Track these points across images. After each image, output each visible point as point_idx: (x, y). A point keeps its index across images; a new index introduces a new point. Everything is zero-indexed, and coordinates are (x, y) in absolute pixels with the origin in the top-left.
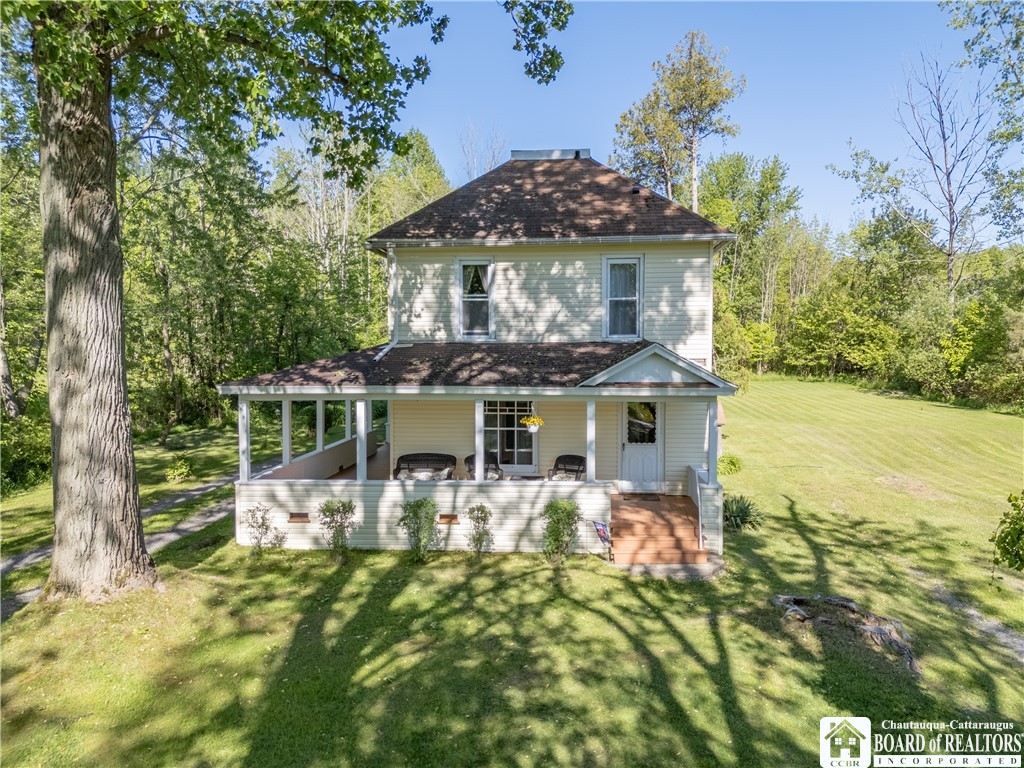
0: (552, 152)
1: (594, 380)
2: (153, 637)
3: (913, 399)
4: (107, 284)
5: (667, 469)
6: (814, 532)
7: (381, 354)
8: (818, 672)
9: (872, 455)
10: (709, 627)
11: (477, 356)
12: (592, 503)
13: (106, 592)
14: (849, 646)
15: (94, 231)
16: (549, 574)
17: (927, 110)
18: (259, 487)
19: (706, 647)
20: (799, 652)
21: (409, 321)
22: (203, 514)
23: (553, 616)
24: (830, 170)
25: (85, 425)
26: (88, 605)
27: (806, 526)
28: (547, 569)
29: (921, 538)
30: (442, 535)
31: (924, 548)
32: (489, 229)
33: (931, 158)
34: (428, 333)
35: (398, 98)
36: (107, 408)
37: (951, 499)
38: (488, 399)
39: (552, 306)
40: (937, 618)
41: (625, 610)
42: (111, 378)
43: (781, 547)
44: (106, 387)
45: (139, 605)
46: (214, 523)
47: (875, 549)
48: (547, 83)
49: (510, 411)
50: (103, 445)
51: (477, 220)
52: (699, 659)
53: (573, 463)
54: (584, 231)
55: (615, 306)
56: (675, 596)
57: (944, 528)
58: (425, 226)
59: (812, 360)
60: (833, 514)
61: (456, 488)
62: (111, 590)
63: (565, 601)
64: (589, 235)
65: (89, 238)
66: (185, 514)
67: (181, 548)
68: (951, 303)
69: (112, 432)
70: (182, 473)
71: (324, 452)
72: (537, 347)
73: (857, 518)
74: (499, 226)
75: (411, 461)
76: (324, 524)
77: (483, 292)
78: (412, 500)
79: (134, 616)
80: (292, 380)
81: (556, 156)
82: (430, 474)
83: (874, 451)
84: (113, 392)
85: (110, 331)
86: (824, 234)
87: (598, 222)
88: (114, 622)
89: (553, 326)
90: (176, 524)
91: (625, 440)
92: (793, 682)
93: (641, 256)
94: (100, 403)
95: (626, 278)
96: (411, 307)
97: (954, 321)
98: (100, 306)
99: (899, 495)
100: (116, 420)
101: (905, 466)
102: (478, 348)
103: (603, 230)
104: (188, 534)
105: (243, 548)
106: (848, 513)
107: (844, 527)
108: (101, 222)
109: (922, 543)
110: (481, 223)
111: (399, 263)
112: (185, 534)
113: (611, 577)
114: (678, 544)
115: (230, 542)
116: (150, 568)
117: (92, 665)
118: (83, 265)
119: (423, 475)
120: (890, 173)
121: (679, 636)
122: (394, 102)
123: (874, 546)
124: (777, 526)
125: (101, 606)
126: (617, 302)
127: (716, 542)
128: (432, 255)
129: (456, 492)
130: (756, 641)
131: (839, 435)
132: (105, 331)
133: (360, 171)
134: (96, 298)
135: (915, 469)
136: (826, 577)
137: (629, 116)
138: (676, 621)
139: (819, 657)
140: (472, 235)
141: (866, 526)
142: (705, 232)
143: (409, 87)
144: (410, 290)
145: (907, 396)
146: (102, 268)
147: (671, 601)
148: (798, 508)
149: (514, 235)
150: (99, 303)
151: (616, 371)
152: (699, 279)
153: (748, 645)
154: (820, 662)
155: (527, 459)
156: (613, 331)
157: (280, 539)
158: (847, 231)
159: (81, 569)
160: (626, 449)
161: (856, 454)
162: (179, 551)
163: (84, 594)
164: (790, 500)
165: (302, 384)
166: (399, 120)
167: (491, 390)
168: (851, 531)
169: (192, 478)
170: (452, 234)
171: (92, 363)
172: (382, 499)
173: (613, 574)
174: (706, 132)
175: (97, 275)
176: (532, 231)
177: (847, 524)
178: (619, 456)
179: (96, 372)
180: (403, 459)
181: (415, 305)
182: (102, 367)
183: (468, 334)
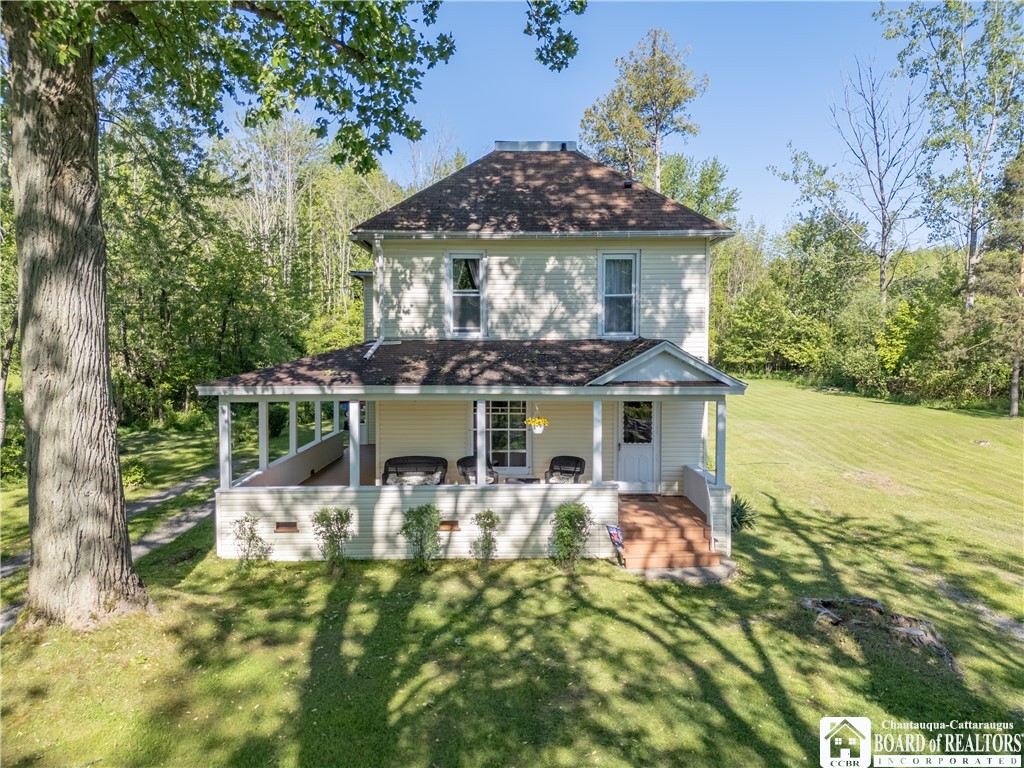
0: (539, 143)
1: (605, 378)
2: (154, 666)
3: (848, 395)
4: (90, 274)
5: (663, 469)
6: (808, 529)
7: (370, 352)
8: (864, 678)
9: (828, 451)
10: (743, 634)
11: (474, 353)
12: (600, 506)
13: (94, 617)
14: (887, 648)
15: (77, 215)
16: (563, 581)
17: (862, 116)
18: (240, 495)
19: (746, 655)
20: (839, 658)
21: (398, 318)
22: (171, 525)
23: (581, 627)
24: (771, 172)
25: (67, 431)
26: (75, 633)
27: (797, 524)
28: (560, 576)
29: (907, 533)
30: (442, 543)
31: (912, 543)
32: (483, 220)
33: (866, 165)
34: (418, 330)
35: (414, 78)
36: (92, 412)
37: (919, 495)
38: (491, 400)
39: (548, 303)
40: (953, 616)
41: (655, 619)
42: (96, 379)
43: (784, 545)
44: (90, 388)
45: (132, 631)
46: (184, 534)
47: (867, 546)
48: (559, 69)
49: (503, 411)
50: (88, 454)
51: (467, 213)
52: (745, 668)
53: (568, 465)
54: (584, 225)
55: (609, 302)
56: (699, 602)
57: (924, 523)
58: (416, 217)
59: (750, 358)
60: (816, 511)
61: (457, 493)
62: (100, 615)
63: (590, 611)
64: (587, 229)
65: (71, 221)
66: (150, 525)
67: (154, 563)
68: (884, 302)
69: (98, 439)
70: (136, 480)
71: (299, 455)
72: (535, 344)
73: (839, 514)
74: (492, 219)
75: (398, 466)
76: (319, 534)
77: (474, 287)
78: (415, 507)
79: (129, 643)
80: (279, 380)
81: (544, 148)
82: (421, 478)
83: (830, 447)
84: (98, 394)
85: (94, 326)
86: (761, 236)
87: (596, 216)
88: (106, 651)
89: (549, 323)
90: (142, 536)
91: (621, 441)
92: (843, 689)
93: (637, 252)
94: (82, 405)
95: (621, 273)
96: (399, 302)
97: (888, 321)
98: (83, 298)
99: (870, 491)
100: (101, 425)
101: (861, 461)
102: (473, 344)
103: (603, 225)
104: (157, 547)
105: (225, 561)
106: (829, 509)
107: (831, 524)
108: (84, 204)
109: (910, 539)
110: (474, 217)
111: (386, 255)
112: (154, 547)
113: (628, 582)
114: (690, 547)
115: (209, 555)
116: (140, 589)
117: (89, 703)
118: (64, 252)
119: (414, 479)
120: (827, 177)
121: (717, 645)
122: (410, 82)
123: (866, 542)
124: (769, 524)
125: (90, 633)
126: (612, 298)
127: (723, 542)
128: (424, 248)
129: (457, 497)
130: (794, 647)
131: (794, 431)
132: (89, 327)
133: (370, 154)
134: (79, 289)
135: (871, 464)
136: (836, 577)
137: (593, 112)
138: (708, 627)
139: (861, 660)
140: (464, 228)
141: (851, 522)
142: (704, 228)
143: (431, 66)
144: (399, 284)
145: (842, 392)
146: (85, 255)
147: (696, 607)
148: (781, 505)
149: (509, 227)
150: (82, 294)
151: (626, 370)
152: (698, 276)
153: (788, 653)
154: (863, 667)
155: (520, 461)
156: (608, 330)
157: (267, 551)
158: (783, 233)
159: (65, 593)
160: (622, 449)
161: (814, 450)
162: (154, 567)
163: (69, 620)
164: (771, 498)
165: (293, 384)
166: (415, 102)
167: (496, 391)
168: (838, 528)
169: (147, 484)
170: (443, 226)
171: (74, 362)
172: (377, 506)
173: (628, 579)
174: (667, 131)
175: (80, 264)
176: (528, 224)
177: (832, 520)
178: (615, 457)
179: (79, 372)
180: (391, 463)
181: (404, 300)
182: (86, 366)
183: (460, 331)
